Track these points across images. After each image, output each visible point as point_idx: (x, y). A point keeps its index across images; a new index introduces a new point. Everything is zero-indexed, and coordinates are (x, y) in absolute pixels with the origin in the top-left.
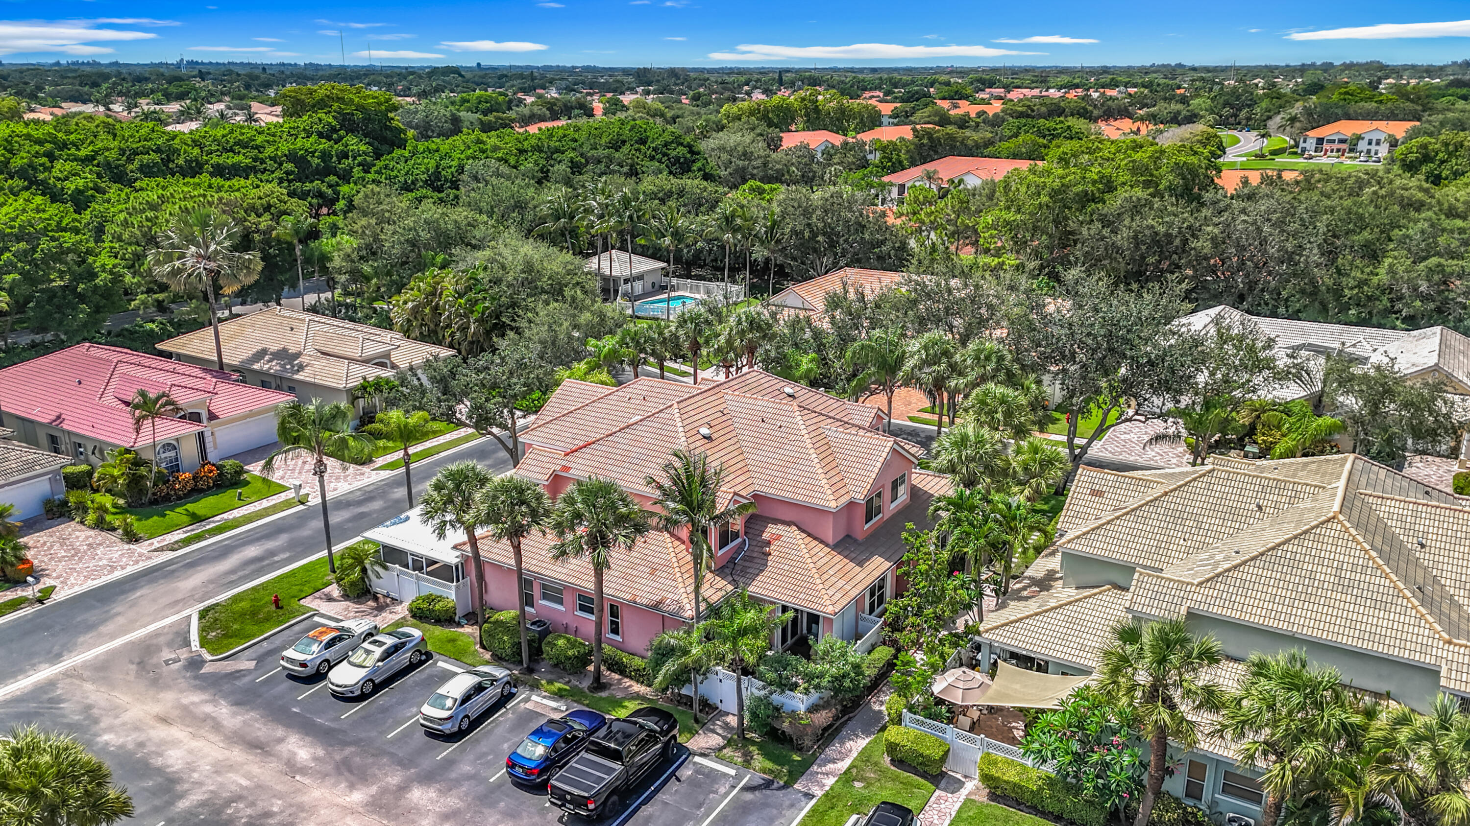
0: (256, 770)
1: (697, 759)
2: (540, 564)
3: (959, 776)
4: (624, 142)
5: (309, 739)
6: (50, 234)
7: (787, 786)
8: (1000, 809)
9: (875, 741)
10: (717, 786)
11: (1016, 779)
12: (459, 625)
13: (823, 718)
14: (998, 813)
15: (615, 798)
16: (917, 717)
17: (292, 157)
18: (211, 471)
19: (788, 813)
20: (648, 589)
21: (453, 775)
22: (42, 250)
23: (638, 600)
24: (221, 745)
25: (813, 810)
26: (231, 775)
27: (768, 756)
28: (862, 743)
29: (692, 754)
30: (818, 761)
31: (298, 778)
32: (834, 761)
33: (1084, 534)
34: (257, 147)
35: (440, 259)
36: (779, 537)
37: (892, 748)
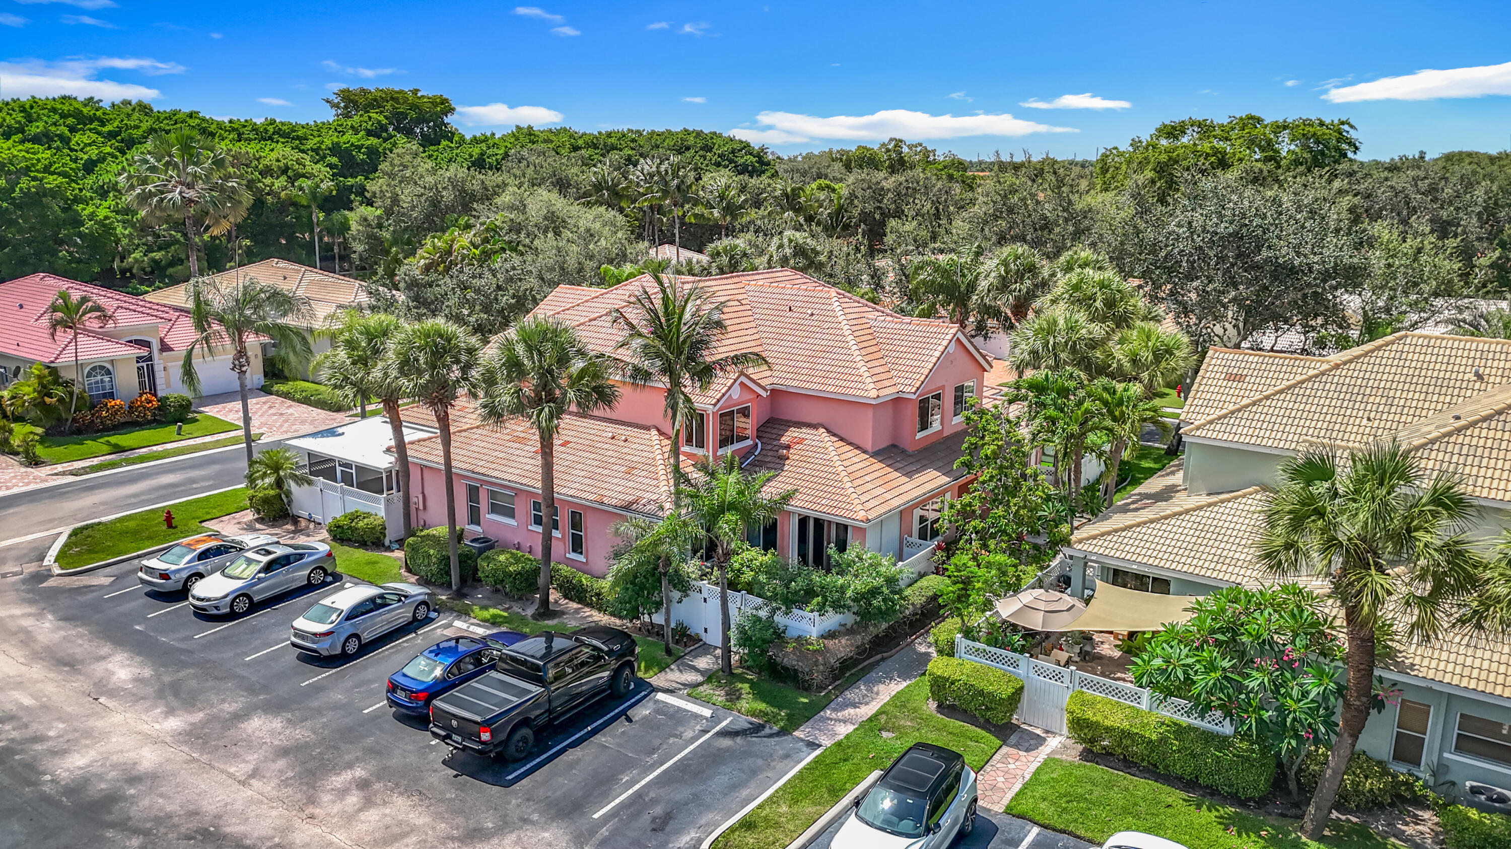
0: (50, 688)
1: (660, 696)
2: (487, 465)
3: (1038, 732)
4: (688, 149)
5: (138, 659)
6: (32, 174)
7: (783, 732)
8: (1098, 771)
9: (917, 684)
10: (681, 729)
11: (1125, 725)
12: (389, 549)
13: (843, 647)
14: (1095, 775)
15: (526, 732)
16: (977, 645)
17: (335, 149)
18: (151, 402)
19: (780, 766)
20: (620, 489)
21: (316, 704)
22: (21, 189)
23: (605, 500)
24: (22, 660)
25: (816, 761)
26: (14, 693)
27: (759, 693)
28: (896, 687)
29: (655, 690)
30: (832, 705)
31: (102, 700)
32: (855, 705)
33: (1219, 418)
34: (298, 138)
35: (462, 222)
36: (801, 441)
37: (939, 686)
